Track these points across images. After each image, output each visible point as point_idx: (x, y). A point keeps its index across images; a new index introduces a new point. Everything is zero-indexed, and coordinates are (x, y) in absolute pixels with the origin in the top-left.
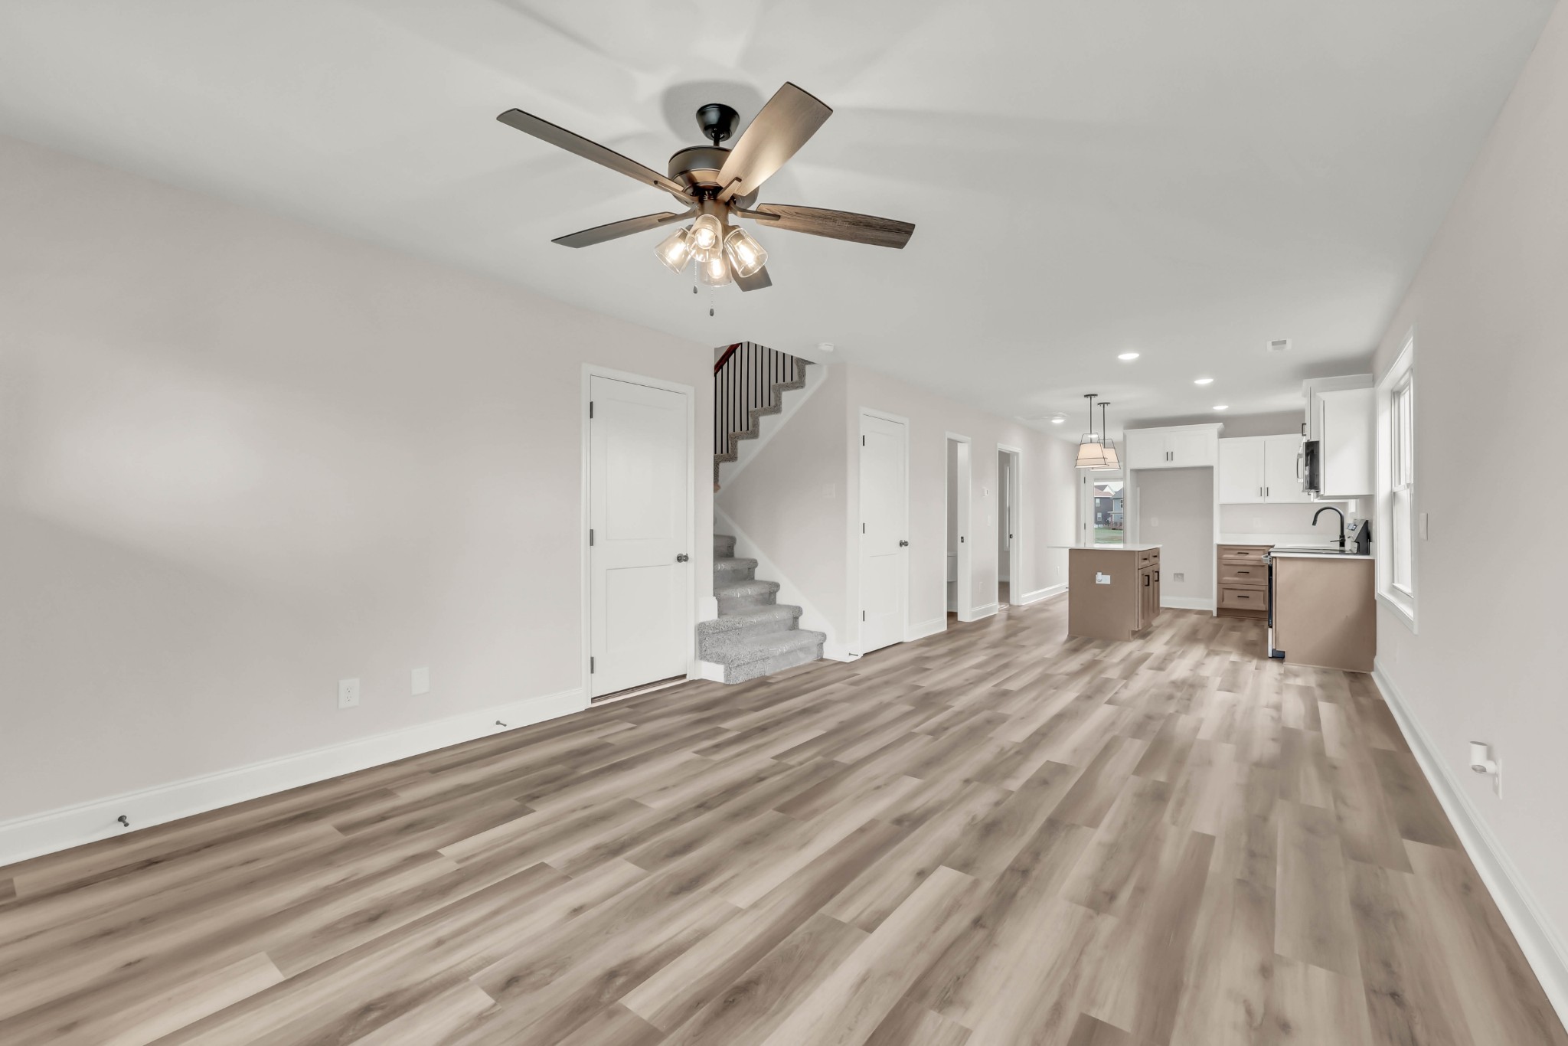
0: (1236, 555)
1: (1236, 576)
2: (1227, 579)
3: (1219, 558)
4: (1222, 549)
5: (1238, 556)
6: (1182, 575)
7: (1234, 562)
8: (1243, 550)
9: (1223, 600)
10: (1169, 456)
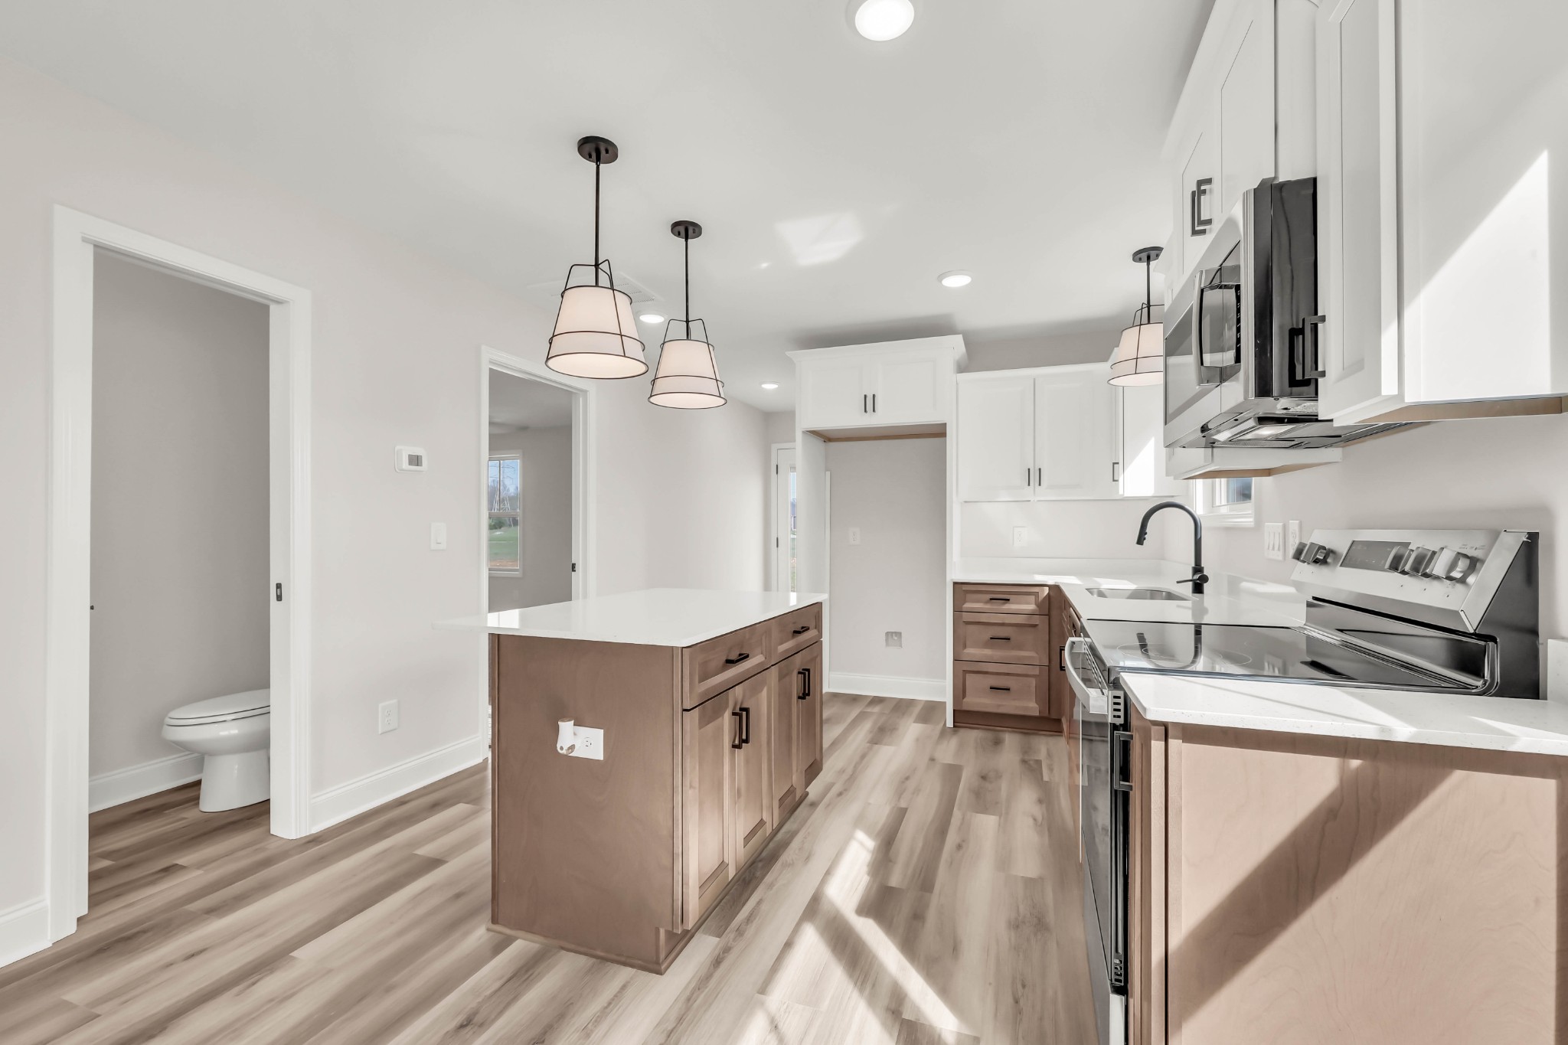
0: (986, 602)
1: (986, 645)
2: (972, 652)
3: (957, 610)
4: (962, 590)
5: (988, 606)
6: (899, 634)
7: (983, 618)
8: (1000, 594)
9: (964, 696)
10: (869, 403)
